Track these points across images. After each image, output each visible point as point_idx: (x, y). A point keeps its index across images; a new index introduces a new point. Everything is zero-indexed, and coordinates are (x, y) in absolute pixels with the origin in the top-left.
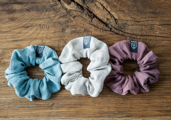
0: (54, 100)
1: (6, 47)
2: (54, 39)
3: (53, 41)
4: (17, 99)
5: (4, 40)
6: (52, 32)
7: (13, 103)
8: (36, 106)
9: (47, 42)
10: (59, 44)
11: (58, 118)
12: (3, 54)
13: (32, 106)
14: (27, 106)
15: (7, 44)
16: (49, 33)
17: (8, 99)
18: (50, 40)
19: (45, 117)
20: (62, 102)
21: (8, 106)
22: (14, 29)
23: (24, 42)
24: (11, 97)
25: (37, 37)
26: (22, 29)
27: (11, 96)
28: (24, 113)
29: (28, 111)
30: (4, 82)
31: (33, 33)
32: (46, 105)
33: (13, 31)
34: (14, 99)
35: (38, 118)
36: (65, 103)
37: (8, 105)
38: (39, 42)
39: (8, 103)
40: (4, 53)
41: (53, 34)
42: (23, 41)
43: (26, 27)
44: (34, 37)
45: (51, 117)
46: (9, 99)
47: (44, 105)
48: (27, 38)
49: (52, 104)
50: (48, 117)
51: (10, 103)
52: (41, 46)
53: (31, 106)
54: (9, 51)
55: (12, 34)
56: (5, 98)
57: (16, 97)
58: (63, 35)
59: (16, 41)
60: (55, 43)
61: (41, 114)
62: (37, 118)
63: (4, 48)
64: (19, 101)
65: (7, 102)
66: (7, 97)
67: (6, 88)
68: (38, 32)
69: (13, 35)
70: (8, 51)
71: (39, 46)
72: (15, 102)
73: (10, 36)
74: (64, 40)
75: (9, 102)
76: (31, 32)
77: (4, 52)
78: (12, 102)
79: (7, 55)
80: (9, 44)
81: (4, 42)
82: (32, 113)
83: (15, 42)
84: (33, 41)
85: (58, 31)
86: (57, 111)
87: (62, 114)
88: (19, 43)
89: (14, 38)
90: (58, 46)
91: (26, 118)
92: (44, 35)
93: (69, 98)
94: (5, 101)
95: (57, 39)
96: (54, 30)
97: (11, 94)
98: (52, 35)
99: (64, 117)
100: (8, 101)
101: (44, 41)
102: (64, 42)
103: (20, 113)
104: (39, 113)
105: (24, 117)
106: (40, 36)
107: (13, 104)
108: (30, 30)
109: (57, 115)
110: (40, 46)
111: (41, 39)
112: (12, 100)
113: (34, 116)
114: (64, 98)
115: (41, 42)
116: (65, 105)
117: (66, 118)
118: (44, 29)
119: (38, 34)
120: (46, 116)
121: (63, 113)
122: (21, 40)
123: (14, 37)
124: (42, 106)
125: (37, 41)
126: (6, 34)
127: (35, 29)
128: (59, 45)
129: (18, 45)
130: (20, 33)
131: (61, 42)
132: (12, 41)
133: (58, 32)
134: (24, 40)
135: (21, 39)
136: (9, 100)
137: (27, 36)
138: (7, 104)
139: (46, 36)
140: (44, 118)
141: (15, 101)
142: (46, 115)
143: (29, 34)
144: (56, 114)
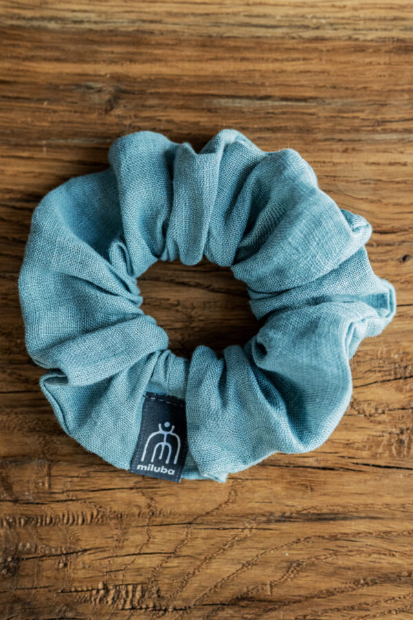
0: (101, 129)
1: (386, 481)
2: (75, 507)
3: (81, 495)
4: (332, 151)
5: (396, 526)
6: (87, 558)
7: (357, 130)
8: (216, 102)
9: (119, 494)
10: (49, 475)
11: (87, 26)
12: (404, 437)
13: (238, 103)
14: (270, 103)
15: (379, 502)
16: (103, 550)
17: (385, 151)
18: (100, 506)
19: (162, 33)
20: (56, 118)
21: (389, 114)
22: (330, 593)
23: (268, 508)
24: (367, 163)
25: (183, 533)
26: (279, 592)
27: (368, 172)
28: (289, 66)
29: (263, 75)
30: (405, 258)
31: (208, 559)
32: (151, 107)
33: (335, 584)
34: (345, 151)
35: (204, 31)
36: (39, 110)
37: (388, 117)
38: (172, 500)
39: (385, 131)
40: (401, 442)
41: (83, 545)
42: (277, 509)
43: (251, 599)
44: (203, 533)
45: (127, 34)
46: (378, 151)
47: (166, 107)
48: (247, 532)
49: (118, 111)
50: (143, 32)
51: (374, 131)
52: (152, 468)
53: (245, 102)
54: (365, 454)
55: (341, 561)
56: (405, 164)
57: (335, 160)
58: (18, 534)
59: (320, 518)
60: (69, 486)
61: (188, 52)
62: (214, 31)
63: (400, 475)
64: (315, 141)
65: (395, 136)
66: (391, 164)
67: (397, 224)
68: (174, 562)
69: (336, 553)
70: (374, 456)
71: (172, 472)
72: (341, 132)
73: (359, 552)
74: (16, 501)
75: (377, 137)
76: (221, 568)
77: (399, 453)
78: (363, 136)
79: (380, 427)
80: (369, 500)
81: (399, 515)
82: (243, 59)
83: (325, 511)
84: (210, 507)
85: (48, 563)
86: (89, 68)
87: (57, 48)
88: (302, 502)
89: (334, 538)
90: (52, 463)
91: (279, 32)
92: (136, 538)
93: (14, 140)
94: (401, 141)
95: (59, 509)
96: (69, 570)
97: (364, 182)
98: (88, 537)
99: (52, 25)
100: (385, 142)
101: (142, 500)
102: (16, 488)
103: (314, 66)
104: (200, 60)
105: (290, 44)
106: (164, 538)
107: (357, 123)
108: (224, 584)
109: (93, 42)
110: (163, 470)
111: (159, 520)
112: (357, 146)
113: (232, 43)
114: (40, 139)
115: (157, 498)
116: (40, 100)
117: (36, 23)
118: (140, 579)
119: (174, 554)
120: (153, 39)
121: (57, 54)
122: (284, 519)
123: (332, 545)
124: (181, 102)
125: (184, 508)
126: (385, 563)
127: (195, 583)
128: (46, 470)
129: (309, 487)
130: (294, 567)
131: (32, 486)
132: (345, 519)
133: (50, 556)
134: (270, 518)
135: (285, 527)
136: (382, 147)
137: (249, 543)
138: (394, 126)
139: (125, 534)
140: (171, 27)
141: (344, 136)
142: (159, 45)
143: (235, 553)
144: (95, 47)
